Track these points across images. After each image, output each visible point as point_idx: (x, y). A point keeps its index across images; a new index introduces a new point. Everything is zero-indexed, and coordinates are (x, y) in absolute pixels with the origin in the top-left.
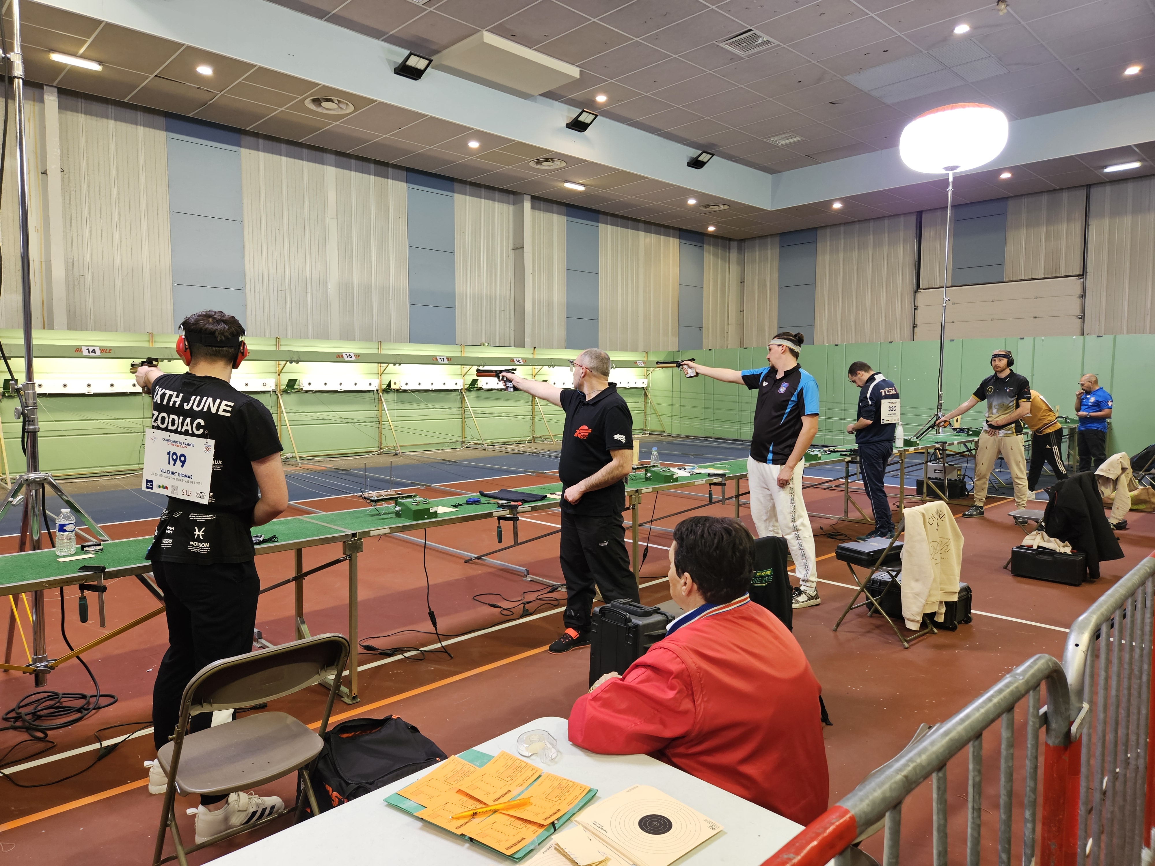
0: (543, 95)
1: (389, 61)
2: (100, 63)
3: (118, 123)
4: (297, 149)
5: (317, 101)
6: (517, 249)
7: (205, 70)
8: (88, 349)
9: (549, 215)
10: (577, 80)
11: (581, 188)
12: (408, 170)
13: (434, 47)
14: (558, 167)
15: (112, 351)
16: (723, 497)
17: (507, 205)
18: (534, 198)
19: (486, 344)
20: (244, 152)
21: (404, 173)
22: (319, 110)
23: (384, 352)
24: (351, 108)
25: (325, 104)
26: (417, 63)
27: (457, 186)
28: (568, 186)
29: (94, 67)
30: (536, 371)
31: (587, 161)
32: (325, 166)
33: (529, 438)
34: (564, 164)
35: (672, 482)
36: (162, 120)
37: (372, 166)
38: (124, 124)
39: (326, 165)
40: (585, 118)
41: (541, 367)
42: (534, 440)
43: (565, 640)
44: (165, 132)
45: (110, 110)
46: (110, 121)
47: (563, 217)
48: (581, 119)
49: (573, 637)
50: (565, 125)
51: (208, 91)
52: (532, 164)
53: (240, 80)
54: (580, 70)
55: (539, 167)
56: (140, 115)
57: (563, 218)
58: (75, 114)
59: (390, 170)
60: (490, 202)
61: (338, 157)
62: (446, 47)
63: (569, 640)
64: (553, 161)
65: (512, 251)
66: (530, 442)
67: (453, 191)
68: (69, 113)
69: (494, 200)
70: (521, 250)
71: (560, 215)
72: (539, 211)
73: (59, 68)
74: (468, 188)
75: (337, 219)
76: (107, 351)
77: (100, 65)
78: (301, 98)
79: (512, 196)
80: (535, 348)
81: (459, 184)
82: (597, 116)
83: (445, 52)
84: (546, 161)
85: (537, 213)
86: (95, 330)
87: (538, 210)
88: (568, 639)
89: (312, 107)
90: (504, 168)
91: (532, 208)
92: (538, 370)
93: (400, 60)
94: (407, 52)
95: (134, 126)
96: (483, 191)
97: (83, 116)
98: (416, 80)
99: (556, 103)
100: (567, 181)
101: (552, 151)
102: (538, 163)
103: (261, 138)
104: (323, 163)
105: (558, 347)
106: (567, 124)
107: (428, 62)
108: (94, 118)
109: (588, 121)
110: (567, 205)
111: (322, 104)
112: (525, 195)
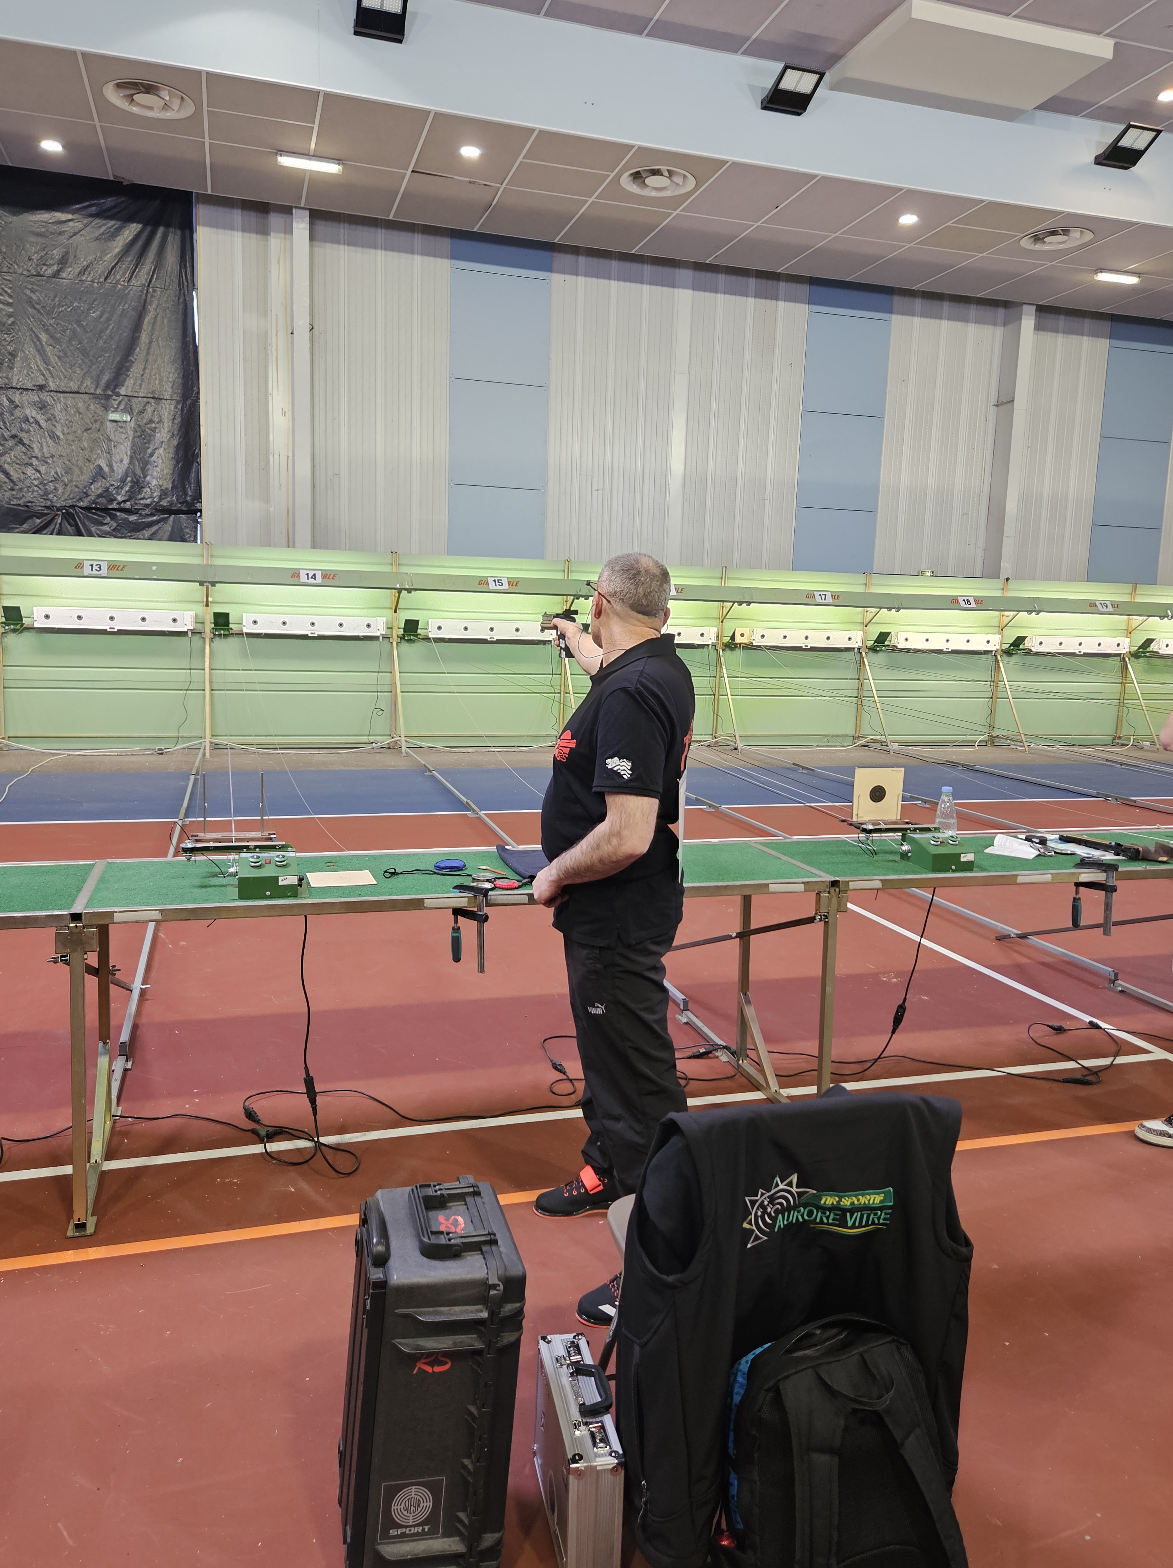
0: (1042, 107)
1: (752, 88)
2: (338, 160)
3: (390, 253)
4: (635, 267)
5: (637, 176)
6: (1003, 404)
7: (470, 152)
8: (307, 574)
9: (1074, 339)
10: (1109, 63)
11: (1132, 280)
12: (813, 281)
13: (832, 49)
14: (1078, 243)
15: (337, 577)
16: (1107, 918)
17: (991, 327)
18: (1042, 310)
19: (928, 574)
20: (557, 279)
21: (805, 288)
22: (645, 192)
23: (732, 584)
24: (691, 183)
25: (652, 181)
26: (798, 82)
27: (897, 300)
28: (1103, 277)
29: (333, 168)
30: (1006, 620)
31: (1134, 224)
32: (676, 290)
33: (981, 738)
34: (1089, 236)
35: (954, 871)
36: (445, 243)
37: (752, 282)
38: (396, 254)
39: (679, 287)
40: (1134, 140)
41: (1015, 613)
42: (992, 741)
43: (570, 1191)
44: (449, 261)
45: (379, 235)
46: (379, 252)
47: (1104, 340)
48: (1125, 142)
49: (589, 1188)
50: (1092, 159)
51: (485, 185)
52: (1026, 243)
53: (520, 159)
54: (1116, 44)
55: (1038, 247)
56: (418, 239)
57: (1104, 344)
58: (336, 246)
59: (782, 285)
60: (959, 325)
61: (698, 273)
62: (852, 44)
63: (579, 1192)
64: (1066, 232)
65: (993, 410)
66: (983, 744)
67: (890, 311)
68: (328, 245)
69: (965, 320)
70: (1009, 405)
71: (1097, 336)
72: (1054, 334)
73: (296, 178)
74: (918, 303)
75: (689, 373)
76: (331, 577)
77: (339, 164)
78: (612, 175)
79: (1001, 311)
80: (1008, 579)
81: (901, 298)
82: (1159, 132)
83: (852, 54)
84: (1054, 233)
85: (1048, 338)
86: (350, 550)
87: (1052, 331)
88: (578, 1188)
89: (634, 188)
90: (975, 259)
91: (1038, 328)
92: (1011, 617)
93: (769, 84)
94: (780, 66)
95: (409, 256)
96: (946, 306)
97: (346, 247)
98: (799, 114)
99: (1075, 120)
100: (1102, 270)
101: (1061, 213)
102: (1037, 239)
103: (582, 255)
104: (673, 285)
105: (1072, 578)
106: (1096, 158)
107: (817, 76)
108: (359, 249)
109: (1140, 145)
110: (1114, 318)
111: (647, 181)
112: (1025, 307)
